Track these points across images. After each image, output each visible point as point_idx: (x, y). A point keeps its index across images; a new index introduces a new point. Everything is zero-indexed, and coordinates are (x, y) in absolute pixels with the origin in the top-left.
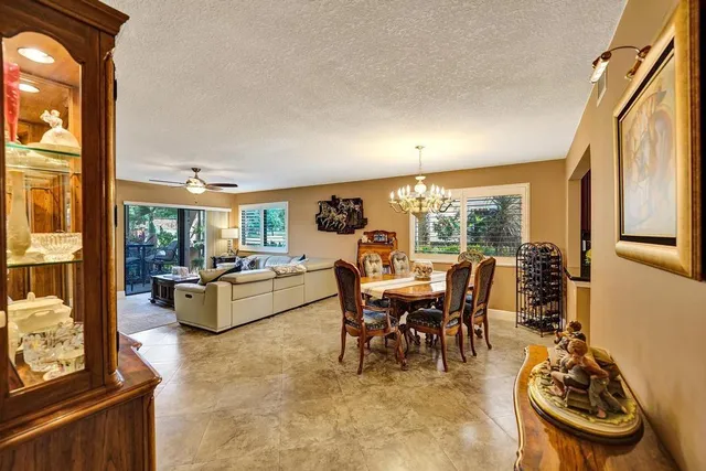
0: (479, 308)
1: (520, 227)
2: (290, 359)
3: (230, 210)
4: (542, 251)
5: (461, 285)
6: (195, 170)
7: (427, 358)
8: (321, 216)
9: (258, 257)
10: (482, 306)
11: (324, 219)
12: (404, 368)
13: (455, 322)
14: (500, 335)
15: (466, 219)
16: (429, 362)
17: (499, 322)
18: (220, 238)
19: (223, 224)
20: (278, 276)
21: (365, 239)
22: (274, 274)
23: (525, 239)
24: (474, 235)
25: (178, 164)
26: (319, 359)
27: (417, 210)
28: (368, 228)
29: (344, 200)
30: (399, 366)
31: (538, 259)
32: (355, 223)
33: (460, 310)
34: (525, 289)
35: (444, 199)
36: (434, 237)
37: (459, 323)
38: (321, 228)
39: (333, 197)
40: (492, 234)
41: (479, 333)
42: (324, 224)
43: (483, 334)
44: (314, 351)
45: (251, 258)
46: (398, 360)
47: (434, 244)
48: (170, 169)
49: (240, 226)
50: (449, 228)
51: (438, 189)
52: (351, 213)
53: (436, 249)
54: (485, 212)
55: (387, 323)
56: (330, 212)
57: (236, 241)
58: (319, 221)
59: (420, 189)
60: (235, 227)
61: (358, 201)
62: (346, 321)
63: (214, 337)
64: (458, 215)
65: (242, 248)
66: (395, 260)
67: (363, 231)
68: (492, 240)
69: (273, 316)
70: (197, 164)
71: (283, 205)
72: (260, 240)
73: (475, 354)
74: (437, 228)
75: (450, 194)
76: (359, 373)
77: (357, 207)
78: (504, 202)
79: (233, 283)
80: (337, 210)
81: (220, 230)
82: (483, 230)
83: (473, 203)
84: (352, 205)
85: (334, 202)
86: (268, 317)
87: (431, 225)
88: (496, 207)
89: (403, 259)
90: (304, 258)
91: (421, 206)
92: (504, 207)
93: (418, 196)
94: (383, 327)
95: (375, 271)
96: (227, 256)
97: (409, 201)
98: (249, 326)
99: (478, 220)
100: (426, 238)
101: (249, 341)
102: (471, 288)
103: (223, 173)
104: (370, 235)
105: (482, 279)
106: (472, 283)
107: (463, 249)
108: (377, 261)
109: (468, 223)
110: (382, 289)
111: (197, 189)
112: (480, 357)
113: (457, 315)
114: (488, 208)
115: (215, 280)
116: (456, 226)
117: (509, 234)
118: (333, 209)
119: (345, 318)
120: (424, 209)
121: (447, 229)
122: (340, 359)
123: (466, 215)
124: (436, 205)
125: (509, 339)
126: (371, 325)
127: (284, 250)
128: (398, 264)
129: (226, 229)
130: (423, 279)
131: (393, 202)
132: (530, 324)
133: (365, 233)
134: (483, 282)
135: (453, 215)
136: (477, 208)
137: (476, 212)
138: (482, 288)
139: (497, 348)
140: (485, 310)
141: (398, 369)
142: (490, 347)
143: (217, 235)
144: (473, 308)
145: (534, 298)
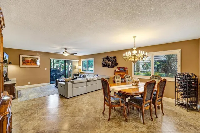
0: (159, 98)
1: (177, 66)
2: (86, 111)
3: (79, 61)
4: (188, 76)
5: (151, 90)
6: (66, 49)
7: (137, 117)
8: (103, 62)
9: (85, 74)
10: (160, 98)
11: (104, 63)
12: (126, 120)
13: (148, 104)
14: (168, 109)
15: (153, 63)
16: (137, 119)
17: (167, 103)
18: (76, 68)
19: (77, 65)
20: (88, 81)
21: (117, 70)
22: (86, 80)
23: (179, 71)
24: (157, 69)
25: (61, 47)
26: (96, 112)
27: (133, 60)
28: (118, 66)
29: (110, 57)
30: (125, 119)
31: (186, 79)
32: (114, 65)
33: (150, 99)
34: (179, 91)
35: (144, 56)
36: (142, 69)
37: (150, 104)
38: (103, 66)
39: (107, 56)
40: (164, 69)
41: (159, 107)
42: (104, 65)
43: (161, 108)
44: (95, 108)
45: (83, 74)
46: (125, 116)
47: (142, 72)
48: (58, 49)
49: (81, 65)
50: (147, 66)
51: (142, 52)
52: (112, 61)
53: (142, 73)
54: (161, 61)
55: (120, 102)
56: (106, 61)
57: (80, 69)
58: (103, 64)
59: (135, 52)
60: (80, 65)
61: (115, 57)
62: (105, 100)
63: (67, 99)
64: (150, 62)
65: (82, 71)
66: (126, 77)
67: (116, 67)
68: (164, 71)
69: (86, 93)
70: (66, 47)
71: (93, 59)
72: (87, 69)
73: (157, 117)
74: (143, 66)
75: (146, 54)
76: (109, 120)
77: (114, 60)
78: (169, 57)
79: (73, 83)
80: (108, 60)
81: (76, 66)
82: (160, 67)
83: (156, 57)
84: (113, 59)
85: (107, 58)
86: (85, 94)
87: (141, 65)
88: (166, 59)
89: (129, 77)
90: (98, 75)
91: (134, 59)
92: (169, 59)
93: (133, 55)
94: (118, 104)
95: (118, 81)
96: (77, 74)
97: (130, 57)
98: (78, 96)
99: (158, 63)
100: (139, 70)
101: (76, 102)
102: (156, 91)
103: (74, 50)
104: (119, 68)
105: (160, 87)
106: (156, 89)
107: (153, 74)
108: (119, 78)
109: (154, 65)
110: (118, 89)
111: (66, 54)
112: (159, 119)
113: (149, 101)
114: (162, 59)
115: (69, 82)
116: (150, 66)
117: (171, 69)
118: (107, 60)
119: (105, 99)
120: (136, 60)
121: (146, 66)
122: (103, 113)
123: (153, 62)
124: (141, 58)
125: (172, 111)
126: (113, 103)
127: (93, 72)
128: (127, 79)
129: (78, 66)
130: (135, 86)
131: (124, 57)
132: (182, 105)
133: (117, 68)
134: (161, 89)
135: (149, 62)
136: (158, 59)
137: (158, 61)
138: (160, 91)
139: (167, 115)
140: (161, 99)
141: (124, 121)
142: (164, 114)
143: (75, 68)
144: (156, 98)
145: (183, 95)
